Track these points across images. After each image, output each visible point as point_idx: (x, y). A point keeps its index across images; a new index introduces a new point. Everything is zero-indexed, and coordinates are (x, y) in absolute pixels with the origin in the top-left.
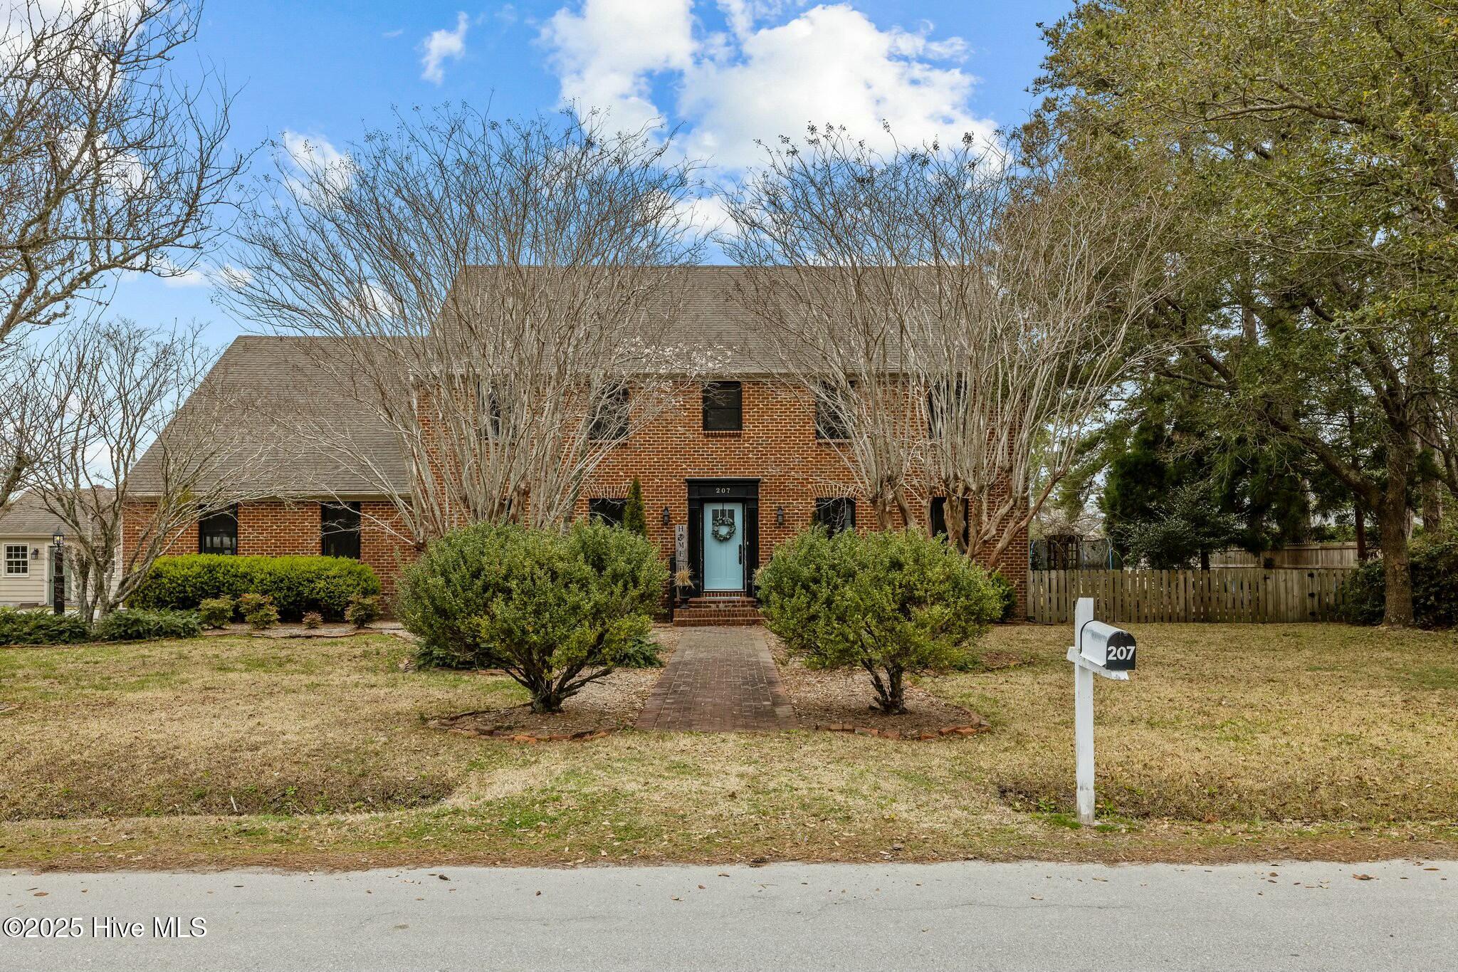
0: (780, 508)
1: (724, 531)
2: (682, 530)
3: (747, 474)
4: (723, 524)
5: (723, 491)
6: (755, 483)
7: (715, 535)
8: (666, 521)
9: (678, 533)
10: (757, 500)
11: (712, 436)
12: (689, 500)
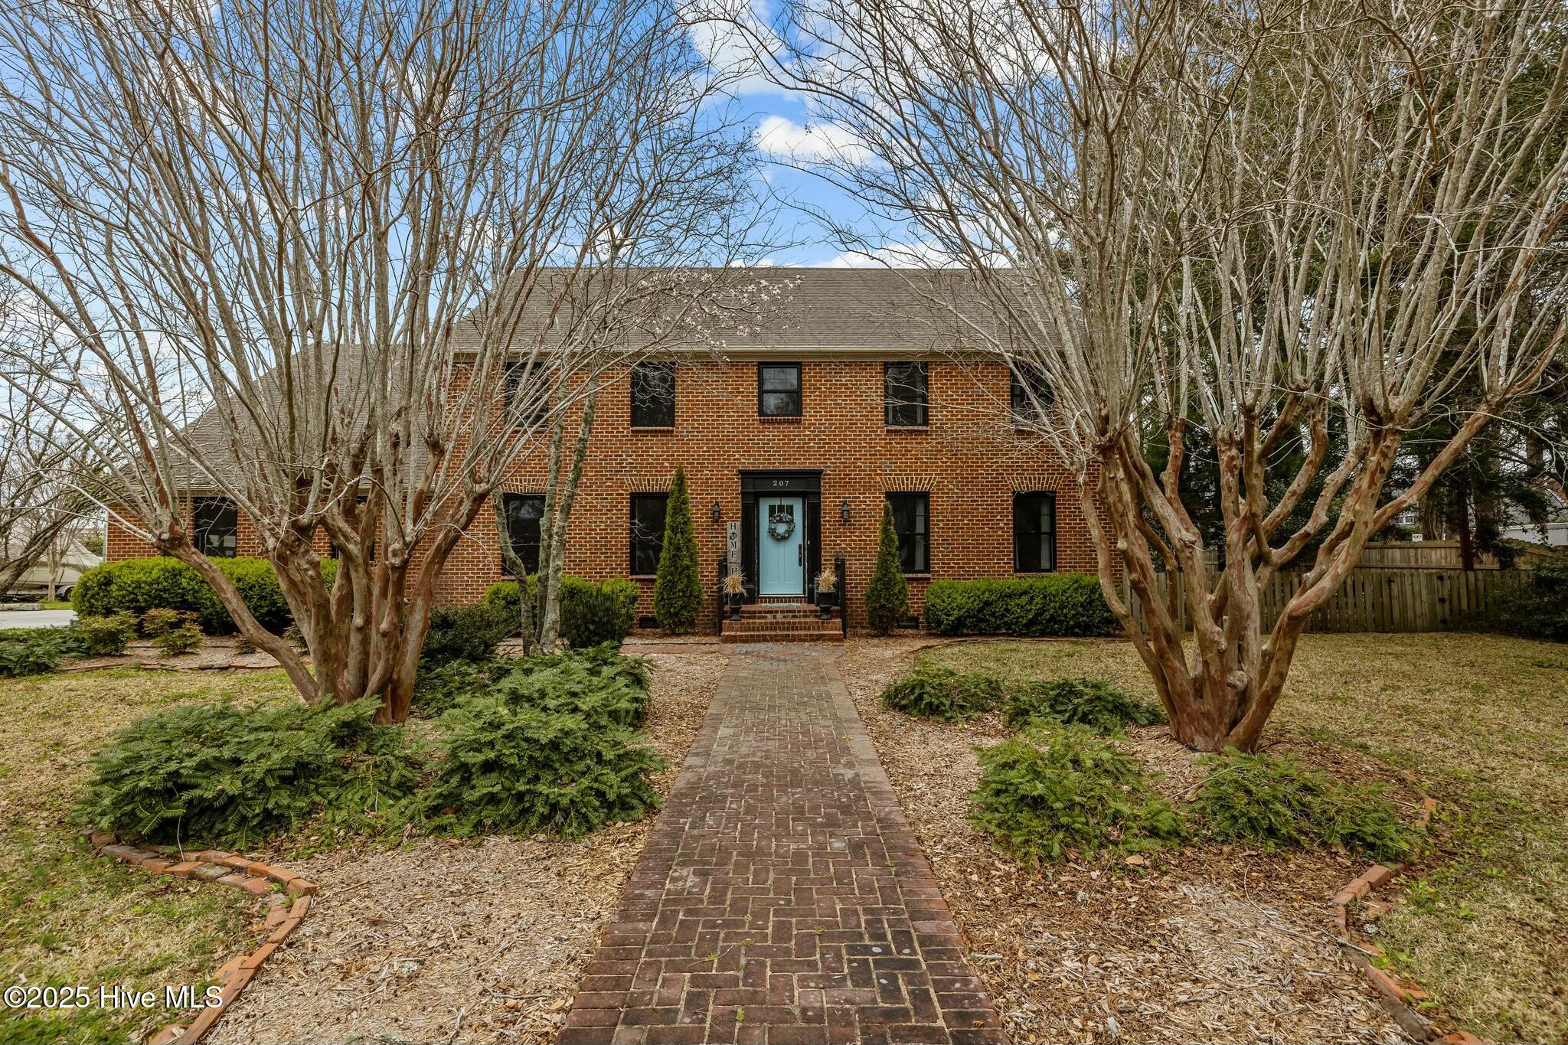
0: (845, 503)
1: (781, 529)
2: (734, 527)
3: (807, 465)
4: (781, 521)
5: (781, 483)
6: (816, 475)
7: (772, 533)
8: (717, 517)
9: (730, 531)
10: (819, 493)
11: (768, 422)
12: (743, 493)
